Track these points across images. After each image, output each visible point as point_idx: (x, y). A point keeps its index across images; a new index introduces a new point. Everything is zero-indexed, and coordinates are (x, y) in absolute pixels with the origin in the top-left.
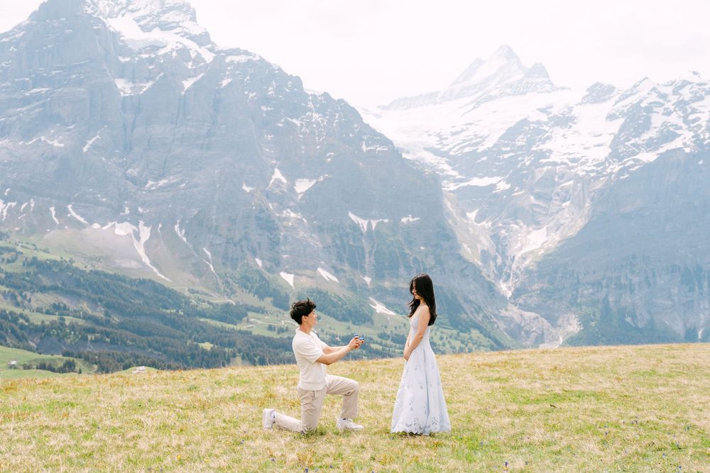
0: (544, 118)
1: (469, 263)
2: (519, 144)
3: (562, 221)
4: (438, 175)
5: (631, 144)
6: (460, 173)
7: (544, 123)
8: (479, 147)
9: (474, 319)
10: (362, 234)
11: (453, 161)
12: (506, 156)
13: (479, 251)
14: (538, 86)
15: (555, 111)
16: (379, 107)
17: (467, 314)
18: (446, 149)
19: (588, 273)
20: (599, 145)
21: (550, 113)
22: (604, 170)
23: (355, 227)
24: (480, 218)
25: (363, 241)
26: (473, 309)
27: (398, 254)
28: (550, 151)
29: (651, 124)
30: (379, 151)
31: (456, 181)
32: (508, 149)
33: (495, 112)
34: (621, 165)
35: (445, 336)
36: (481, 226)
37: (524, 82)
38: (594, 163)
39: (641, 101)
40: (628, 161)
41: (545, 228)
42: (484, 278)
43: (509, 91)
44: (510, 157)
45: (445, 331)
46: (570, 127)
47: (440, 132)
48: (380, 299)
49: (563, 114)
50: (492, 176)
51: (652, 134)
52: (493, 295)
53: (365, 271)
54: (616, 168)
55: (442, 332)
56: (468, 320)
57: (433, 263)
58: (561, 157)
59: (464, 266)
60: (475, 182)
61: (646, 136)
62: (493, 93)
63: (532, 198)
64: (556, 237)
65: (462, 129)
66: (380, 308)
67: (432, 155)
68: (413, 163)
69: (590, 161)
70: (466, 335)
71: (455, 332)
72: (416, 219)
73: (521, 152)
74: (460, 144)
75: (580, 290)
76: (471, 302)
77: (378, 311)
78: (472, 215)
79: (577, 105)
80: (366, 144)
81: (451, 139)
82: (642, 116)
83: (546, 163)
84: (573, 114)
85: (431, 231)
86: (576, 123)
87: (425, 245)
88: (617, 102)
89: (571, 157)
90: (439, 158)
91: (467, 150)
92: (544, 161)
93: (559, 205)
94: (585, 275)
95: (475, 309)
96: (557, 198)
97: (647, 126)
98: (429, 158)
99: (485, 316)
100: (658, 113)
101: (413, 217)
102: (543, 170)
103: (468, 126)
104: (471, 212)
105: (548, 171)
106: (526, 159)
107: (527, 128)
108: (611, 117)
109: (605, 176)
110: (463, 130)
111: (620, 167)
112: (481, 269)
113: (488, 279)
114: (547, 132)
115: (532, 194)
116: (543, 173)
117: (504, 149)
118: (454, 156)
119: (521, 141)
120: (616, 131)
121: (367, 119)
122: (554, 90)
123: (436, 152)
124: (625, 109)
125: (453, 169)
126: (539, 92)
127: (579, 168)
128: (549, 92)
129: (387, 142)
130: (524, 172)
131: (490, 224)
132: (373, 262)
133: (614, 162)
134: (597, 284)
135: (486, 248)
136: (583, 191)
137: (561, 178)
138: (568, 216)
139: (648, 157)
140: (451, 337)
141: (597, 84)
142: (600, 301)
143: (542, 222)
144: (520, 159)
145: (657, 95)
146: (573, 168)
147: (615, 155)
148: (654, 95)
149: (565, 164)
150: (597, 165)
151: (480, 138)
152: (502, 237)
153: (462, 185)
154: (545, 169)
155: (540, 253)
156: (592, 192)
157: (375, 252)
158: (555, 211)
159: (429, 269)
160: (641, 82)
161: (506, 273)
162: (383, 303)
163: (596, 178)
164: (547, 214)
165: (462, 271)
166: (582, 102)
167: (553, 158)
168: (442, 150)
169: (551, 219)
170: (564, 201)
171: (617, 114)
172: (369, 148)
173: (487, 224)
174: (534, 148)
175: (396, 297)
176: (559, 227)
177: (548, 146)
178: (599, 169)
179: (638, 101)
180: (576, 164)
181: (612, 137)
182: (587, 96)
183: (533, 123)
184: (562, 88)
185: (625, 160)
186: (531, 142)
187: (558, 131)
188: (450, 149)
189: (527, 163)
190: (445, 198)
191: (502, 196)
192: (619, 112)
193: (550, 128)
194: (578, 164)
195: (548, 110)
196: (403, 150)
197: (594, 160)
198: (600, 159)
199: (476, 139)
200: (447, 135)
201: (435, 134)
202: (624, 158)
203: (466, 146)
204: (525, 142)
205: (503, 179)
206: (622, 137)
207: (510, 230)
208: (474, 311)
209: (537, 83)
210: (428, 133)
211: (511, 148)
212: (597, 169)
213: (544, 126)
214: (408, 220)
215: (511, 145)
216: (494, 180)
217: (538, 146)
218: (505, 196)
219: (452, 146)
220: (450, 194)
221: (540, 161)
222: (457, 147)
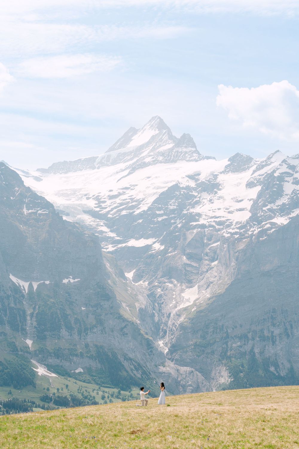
0: (192, 184)
1: (128, 321)
2: (171, 207)
3: (212, 279)
4: (97, 237)
5: (268, 209)
6: (118, 235)
7: (193, 188)
8: (135, 210)
9: (134, 376)
10: (23, 296)
11: (111, 224)
12: (160, 219)
13: (138, 310)
14: (187, 155)
15: (202, 178)
16: (38, 170)
17: (127, 372)
18: (104, 211)
19: (236, 327)
20: (241, 210)
21: (198, 180)
22: (246, 232)
23: (17, 289)
24: (138, 277)
25: (24, 303)
26: (132, 367)
27: (60, 316)
28: (199, 215)
29: (283, 191)
30: (40, 215)
31: (115, 242)
32: (162, 212)
33: (149, 178)
34: (260, 228)
35: (106, 395)
36: (139, 285)
37: (175, 151)
38: (237, 226)
39: (274, 171)
40: (266, 224)
41: (196, 286)
42: (142, 335)
43: (161, 158)
44: (163, 220)
45: (106, 390)
46: (216, 193)
47: (99, 196)
48: (42, 362)
49: (209, 181)
50: (147, 238)
51: (284, 200)
52: (151, 351)
53: (27, 333)
54: (256, 230)
55: (104, 392)
56: (128, 378)
57: (94, 323)
58: (209, 220)
59: (123, 325)
60: (133, 243)
61: (279, 202)
62: (147, 160)
63: (185, 258)
64: (207, 294)
65: (119, 193)
66: (41, 371)
67: (91, 217)
68: (73, 225)
69: (234, 223)
70: (127, 393)
71: (116, 390)
72: (76, 280)
73: (173, 216)
74: (119, 207)
75: (229, 343)
76: (131, 359)
77: (40, 374)
78: (130, 275)
79: (221, 173)
80: (26, 207)
81: (109, 202)
82: (276, 184)
83: (196, 225)
84: (218, 181)
85: (91, 291)
86: (220, 190)
87: (86, 305)
88: (254, 172)
89: (217, 220)
90: (98, 220)
91: (124, 213)
92: (194, 223)
93: (208, 265)
94: (233, 329)
95: (135, 366)
96: (206, 258)
97: (280, 193)
98: (88, 220)
99: (144, 373)
100: (289, 182)
101: (74, 279)
102: (193, 233)
103: (125, 191)
104: (129, 272)
105: (197, 233)
106: (178, 221)
107: (178, 193)
108: (250, 185)
109: (247, 237)
110: (120, 194)
111: (259, 230)
112: (140, 327)
113: (147, 337)
114: (195, 197)
115: (185, 255)
116: (194, 235)
117: (158, 212)
118: (112, 218)
119: (172, 205)
120: (255, 197)
121: (28, 182)
122: (200, 160)
123: (95, 215)
124: (262, 177)
125: (111, 231)
126: (187, 161)
127: (225, 230)
128: (197, 161)
129: (48, 205)
130: (177, 234)
131: (147, 283)
132: (35, 324)
133: (254, 225)
134: (244, 337)
135: (143, 307)
136: (229, 252)
137: (209, 239)
138: (216, 274)
139: (281, 221)
140: (112, 396)
141: (237, 155)
142: (247, 353)
143: (194, 281)
144: (172, 221)
145: (287, 166)
146: (219, 230)
147: (255, 219)
148: (285, 166)
149: (213, 226)
150: (239, 228)
151: (136, 201)
152: (158, 296)
153: (120, 246)
154: (195, 231)
155: (193, 310)
156: (236, 253)
157: (37, 314)
158: (205, 270)
159: (90, 328)
160: (273, 154)
161: (163, 329)
162: (45, 365)
163: (239, 240)
164: (198, 273)
165: (122, 329)
166: (225, 171)
167: (202, 222)
168: (100, 213)
169: (201, 277)
170: (213, 260)
171: (256, 182)
172: (30, 211)
173: (144, 284)
174: (185, 212)
175: (58, 358)
176: (208, 286)
177: (197, 210)
178: (242, 231)
179: (272, 171)
180: (222, 227)
181: (252, 202)
182: (229, 165)
183: (183, 188)
184: (208, 158)
185: (263, 223)
186: (181, 207)
187: (206, 196)
188: (108, 212)
189: (179, 226)
190: (104, 259)
191: (158, 257)
192: (256, 180)
193: (198, 194)
194: (224, 227)
195: (197, 177)
196: (63, 212)
197: (237, 223)
198: (243, 222)
199: (132, 203)
200: (105, 198)
201: (94, 197)
202: (262, 222)
203: (123, 209)
204: (177, 206)
205: (157, 240)
206: (260, 202)
207: (165, 289)
208: (134, 369)
209: (186, 153)
210: (87, 196)
211: (164, 212)
212: (240, 231)
213: (193, 192)
214: (69, 280)
215: (164, 208)
216: (149, 241)
217: (188, 210)
218: (160, 257)
219: (110, 209)
220: (108, 255)
221: (191, 224)
222: (115, 210)
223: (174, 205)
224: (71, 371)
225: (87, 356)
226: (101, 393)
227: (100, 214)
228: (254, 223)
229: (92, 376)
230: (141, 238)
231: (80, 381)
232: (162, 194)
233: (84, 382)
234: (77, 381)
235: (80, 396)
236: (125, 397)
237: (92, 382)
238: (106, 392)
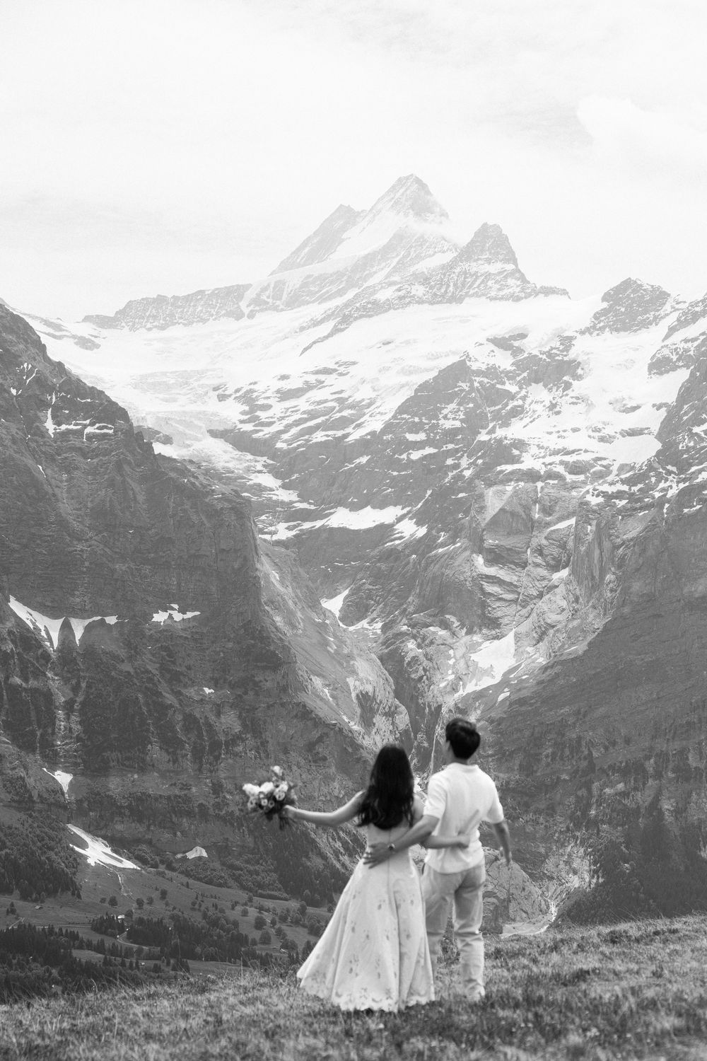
0: (504, 361)
1: (328, 725)
2: (448, 424)
3: (552, 618)
4: (248, 501)
5: (706, 432)
6: (303, 498)
7: (507, 373)
8: (349, 430)
10: (46, 656)
11: (285, 466)
12: (415, 455)
13: (354, 695)
14: (490, 283)
15: (532, 346)
16: (87, 319)
17: (324, 858)
18: (266, 432)
19: (614, 744)
20: (633, 433)
21: (519, 350)
22: (646, 492)
23: (28, 639)
24: (355, 611)
25: (49, 675)
26: (338, 845)
27: (145, 709)
28: (521, 445)
30: (91, 437)
31: (293, 515)
32: (421, 436)
33: (387, 343)
34: (684, 480)
35: (268, 918)
36: (357, 631)
37: (458, 270)
38: (623, 477)
40: (700, 471)
41: (511, 635)
43: (419, 290)
44: (424, 458)
45: (268, 903)
46: (568, 386)
47: (252, 391)
48: (96, 830)
49: (549, 354)
50: (382, 505)
53: (56, 754)
54: (674, 486)
55: (261, 909)
56: (327, 872)
57: (236, 729)
58: (548, 460)
59: (315, 734)
60: (341, 518)
62: (384, 295)
63: (479, 560)
64: (539, 657)
65: (306, 382)
66: (96, 852)
67: (229, 447)
68: (180, 467)
69: (615, 469)
71: (294, 905)
72: (189, 615)
73: (451, 446)
74: (306, 420)
75: (596, 785)
77: (91, 861)
78: (334, 605)
79: (582, 333)
80: (53, 417)
81: (278, 408)
83: (512, 473)
84: (572, 354)
85: (230, 645)
86: (579, 378)
87: (215, 684)
88: (672, 330)
89: (570, 459)
90: (249, 457)
91: (319, 437)
92: (509, 468)
93: (544, 578)
94: (606, 748)
95: (345, 844)
96: (539, 560)
98: (223, 456)
101: (182, 611)
102: (504, 492)
103: (322, 377)
104: (331, 596)
105: (515, 493)
106: (464, 462)
107: (465, 386)
108: (660, 366)
109: (648, 507)
110: (308, 387)
111: (682, 486)
114: (513, 397)
115: (480, 550)
116: (505, 497)
117: (411, 437)
118: (288, 452)
119: (451, 418)
120: (671, 398)
121: (57, 351)
122: (529, 295)
123: (240, 441)
125: (285, 487)
126: (492, 299)
127: (590, 487)
128: (518, 299)
129: (110, 412)
130: (461, 495)
131: (378, 626)
132: (77, 728)
133: (669, 473)
134: (633, 771)
135: (369, 689)
136: (600, 544)
137: (548, 510)
138: (564, 604)
140: (283, 919)
141: (627, 284)
142: (643, 810)
143: (505, 621)
144: (450, 462)
146: (574, 486)
147: (670, 457)
149: (558, 476)
150: (630, 482)
151: (352, 407)
152: (407, 660)
153: (307, 525)
154: (509, 488)
155: (501, 697)
157: (83, 704)
158: (535, 593)
159: (227, 743)
161: (419, 747)
162: (104, 837)
163: (629, 512)
164: (515, 601)
165: (311, 747)
166: (594, 327)
167: (529, 462)
168: (255, 436)
169: (524, 612)
170: (556, 568)
171: (674, 358)
172: (64, 427)
173: (372, 627)
174: (483, 437)
175: (140, 821)
176: (544, 633)
177: (515, 430)
178: (635, 489)
180: (582, 477)
181: (663, 412)
182: (604, 312)
183: (479, 373)
184: (548, 291)
185: (693, 469)
186: (474, 422)
187: (539, 394)
188: (277, 436)
189: (467, 473)
190: (264, 559)
191: (409, 555)
192: (677, 354)
193: (521, 388)
194: (587, 478)
195: (516, 344)
196: (154, 433)
197: (622, 468)
198: (637, 466)
199: (340, 411)
200: (269, 398)
201: (238, 394)
202: (691, 465)
203: (317, 427)
204: (462, 421)
205: (409, 512)
206: (686, 413)
207: (427, 642)
208: (342, 850)
209: (488, 276)
210: (220, 392)
211: (428, 436)
212: (630, 489)
213: (507, 382)
214: (170, 617)
215: (427, 427)
216: (388, 515)
217: (492, 431)
218: (414, 556)
219: (281, 428)
220: (276, 549)
221: (499, 468)
222: (294, 430)
223: (454, 419)
224: (175, 854)
225: (218, 816)
226: (253, 913)
227: (257, 440)
228: (669, 467)
229: (232, 867)
230: (366, 506)
231: (199, 879)
232: (423, 387)
233: (210, 882)
234: (191, 881)
235: (197, 919)
236: (319, 922)
237: (231, 882)
238: (268, 910)
